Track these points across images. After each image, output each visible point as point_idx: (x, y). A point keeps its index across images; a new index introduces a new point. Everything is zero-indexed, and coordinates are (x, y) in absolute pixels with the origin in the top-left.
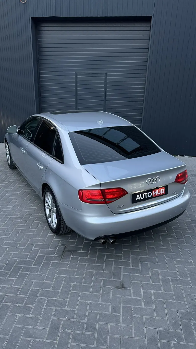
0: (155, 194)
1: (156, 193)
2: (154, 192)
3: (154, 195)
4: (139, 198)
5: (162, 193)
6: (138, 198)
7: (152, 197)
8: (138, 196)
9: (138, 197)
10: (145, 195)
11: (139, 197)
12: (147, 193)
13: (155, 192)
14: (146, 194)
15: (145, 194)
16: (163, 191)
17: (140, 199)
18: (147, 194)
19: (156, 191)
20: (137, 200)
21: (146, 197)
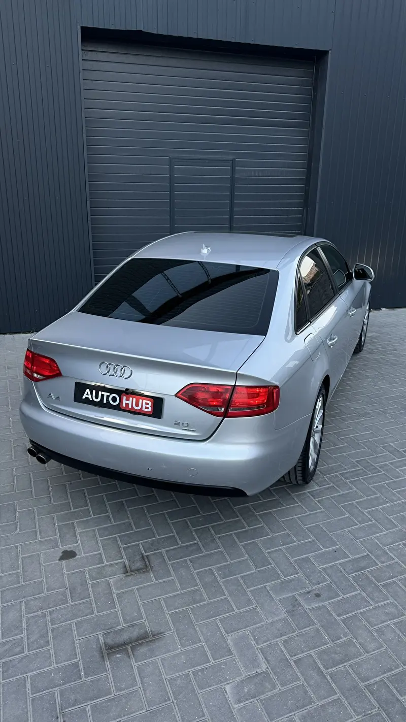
0: (127, 405)
1: (130, 402)
2: (125, 398)
3: (124, 405)
4: (89, 396)
5: (144, 409)
6: (87, 396)
7: (118, 408)
8: (88, 390)
9: (87, 394)
10: (103, 396)
11: (89, 394)
12: (109, 394)
13: (128, 400)
14: (106, 394)
15: (103, 393)
16: (149, 406)
17: (91, 399)
18: (108, 397)
19: (131, 399)
20: (84, 398)
21: (105, 401)
